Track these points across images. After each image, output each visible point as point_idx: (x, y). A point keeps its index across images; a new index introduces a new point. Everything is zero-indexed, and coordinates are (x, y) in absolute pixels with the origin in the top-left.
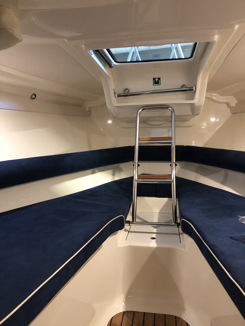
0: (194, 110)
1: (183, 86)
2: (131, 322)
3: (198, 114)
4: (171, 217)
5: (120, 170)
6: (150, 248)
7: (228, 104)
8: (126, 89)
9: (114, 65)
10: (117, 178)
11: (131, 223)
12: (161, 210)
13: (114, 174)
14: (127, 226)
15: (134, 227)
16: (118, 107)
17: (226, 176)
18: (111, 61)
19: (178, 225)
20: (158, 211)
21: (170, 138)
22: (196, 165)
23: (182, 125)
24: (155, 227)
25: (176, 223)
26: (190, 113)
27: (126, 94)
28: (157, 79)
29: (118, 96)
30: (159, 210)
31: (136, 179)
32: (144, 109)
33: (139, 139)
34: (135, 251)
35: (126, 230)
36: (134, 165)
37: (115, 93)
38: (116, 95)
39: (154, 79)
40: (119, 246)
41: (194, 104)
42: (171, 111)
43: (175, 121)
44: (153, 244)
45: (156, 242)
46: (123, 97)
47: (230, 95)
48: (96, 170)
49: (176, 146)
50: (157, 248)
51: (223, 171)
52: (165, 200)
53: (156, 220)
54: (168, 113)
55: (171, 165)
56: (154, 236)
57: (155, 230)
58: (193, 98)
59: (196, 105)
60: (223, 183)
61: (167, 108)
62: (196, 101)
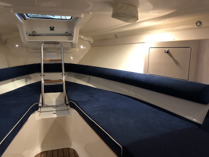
0: (72, 45)
1: (66, 33)
2: (46, 156)
3: (75, 47)
4: (63, 102)
5: (30, 78)
6: (53, 118)
7: (89, 42)
8: (34, 32)
9: (27, 18)
10: (28, 83)
11: (42, 107)
12: (56, 99)
13: (26, 81)
14: (39, 110)
15: (43, 109)
16: (29, 42)
17: (90, 79)
18: (25, 16)
19: (67, 105)
21: (61, 60)
22: (75, 73)
23: (66, 52)
24: (55, 108)
26: (71, 47)
27: (34, 34)
28: (52, 28)
29: (29, 35)
31: (43, 83)
32: (45, 44)
33: (43, 60)
34: (45, 121)
35: (38, 112)
36: (41, 75)
37: (27, 34)
38: (28, 35)
39: (50, 27)
40: (37, 119)
41: (72, 42)
42: (61, 45)
43: (63, 50)
44: (55, 116)
45: (56, 115)
46: (32, 36)
47: (90, 37)
48: (15, 79)
49: (64, 64)
50: (57, 118)
51: (88, 76)
52: (59, 93)
53: (55, 104)
54: (58, 46)
55: (62, 75)
56: (55, 112)
57: (55, 110)
58: (72, 40)
59: (73, 43)
60: (88, 82)
61: (59, 44)
62: (73, 41)
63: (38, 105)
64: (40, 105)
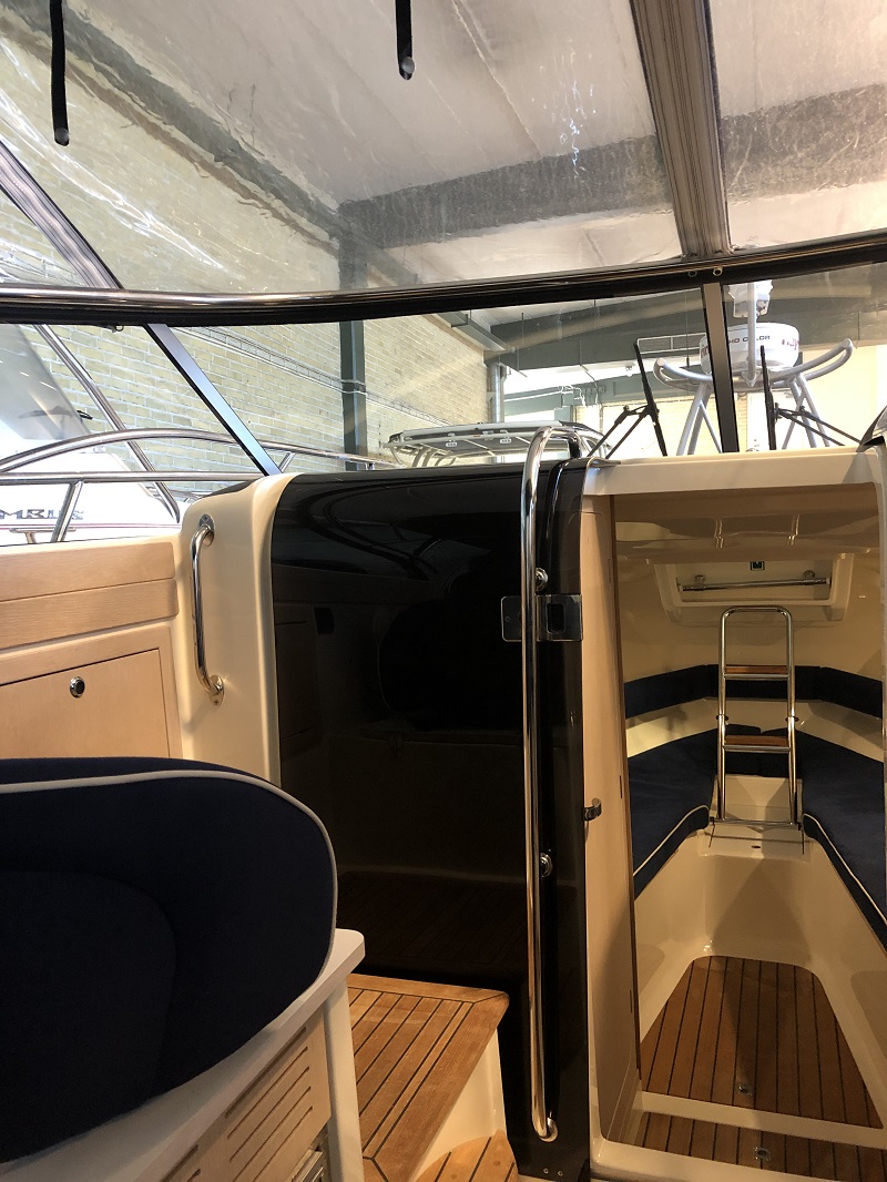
0: (831, 615)
1: (806, 575)
4: (788, 815)
5: (683, 717)
6: (752, 861)
8: (699, 578)
10: (678, 737)
11: (717, 821)
12: (771, 801)
13: (670, 728)
14: (709, 829)
15: (720, 828)
16: (684, 608)
19: (799, 824)
20: (766, 804)
21: (785, 670)
24: (759, 831)
25: (796, 822)
26: (822, 618)
27: (697, 586)
29: (683, 590)
30: (768, 800)
31: (723, 744)
32: (732, 612)
33: (725, 669)
34: (726, 865)
35: (706, 834)
36: (718, 718)
37: (678, 585)
38: (681, 589)
39: (752, 562)
40: (699, 856)
41: (828, 606)
43: (793, 631)
44: (758, 855)
46: (692, 592)
48: (636, 719)
50: (763, 861)
52: (780, 781)
53: (761, 817)
54: (777, 618)
56: (759, 843)
57: (759, 836)
58: (826, 597)
59: (832, 607)
61: (779, 611)
62: (832, 601)
63: (705, 812)
64: (713, 813)
